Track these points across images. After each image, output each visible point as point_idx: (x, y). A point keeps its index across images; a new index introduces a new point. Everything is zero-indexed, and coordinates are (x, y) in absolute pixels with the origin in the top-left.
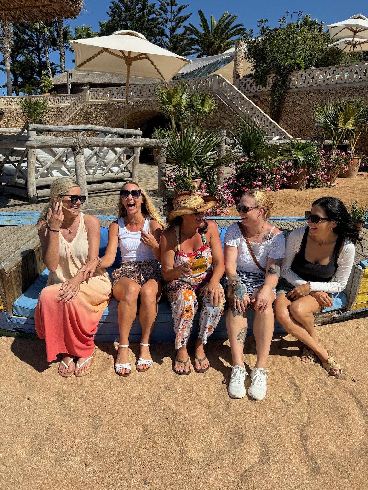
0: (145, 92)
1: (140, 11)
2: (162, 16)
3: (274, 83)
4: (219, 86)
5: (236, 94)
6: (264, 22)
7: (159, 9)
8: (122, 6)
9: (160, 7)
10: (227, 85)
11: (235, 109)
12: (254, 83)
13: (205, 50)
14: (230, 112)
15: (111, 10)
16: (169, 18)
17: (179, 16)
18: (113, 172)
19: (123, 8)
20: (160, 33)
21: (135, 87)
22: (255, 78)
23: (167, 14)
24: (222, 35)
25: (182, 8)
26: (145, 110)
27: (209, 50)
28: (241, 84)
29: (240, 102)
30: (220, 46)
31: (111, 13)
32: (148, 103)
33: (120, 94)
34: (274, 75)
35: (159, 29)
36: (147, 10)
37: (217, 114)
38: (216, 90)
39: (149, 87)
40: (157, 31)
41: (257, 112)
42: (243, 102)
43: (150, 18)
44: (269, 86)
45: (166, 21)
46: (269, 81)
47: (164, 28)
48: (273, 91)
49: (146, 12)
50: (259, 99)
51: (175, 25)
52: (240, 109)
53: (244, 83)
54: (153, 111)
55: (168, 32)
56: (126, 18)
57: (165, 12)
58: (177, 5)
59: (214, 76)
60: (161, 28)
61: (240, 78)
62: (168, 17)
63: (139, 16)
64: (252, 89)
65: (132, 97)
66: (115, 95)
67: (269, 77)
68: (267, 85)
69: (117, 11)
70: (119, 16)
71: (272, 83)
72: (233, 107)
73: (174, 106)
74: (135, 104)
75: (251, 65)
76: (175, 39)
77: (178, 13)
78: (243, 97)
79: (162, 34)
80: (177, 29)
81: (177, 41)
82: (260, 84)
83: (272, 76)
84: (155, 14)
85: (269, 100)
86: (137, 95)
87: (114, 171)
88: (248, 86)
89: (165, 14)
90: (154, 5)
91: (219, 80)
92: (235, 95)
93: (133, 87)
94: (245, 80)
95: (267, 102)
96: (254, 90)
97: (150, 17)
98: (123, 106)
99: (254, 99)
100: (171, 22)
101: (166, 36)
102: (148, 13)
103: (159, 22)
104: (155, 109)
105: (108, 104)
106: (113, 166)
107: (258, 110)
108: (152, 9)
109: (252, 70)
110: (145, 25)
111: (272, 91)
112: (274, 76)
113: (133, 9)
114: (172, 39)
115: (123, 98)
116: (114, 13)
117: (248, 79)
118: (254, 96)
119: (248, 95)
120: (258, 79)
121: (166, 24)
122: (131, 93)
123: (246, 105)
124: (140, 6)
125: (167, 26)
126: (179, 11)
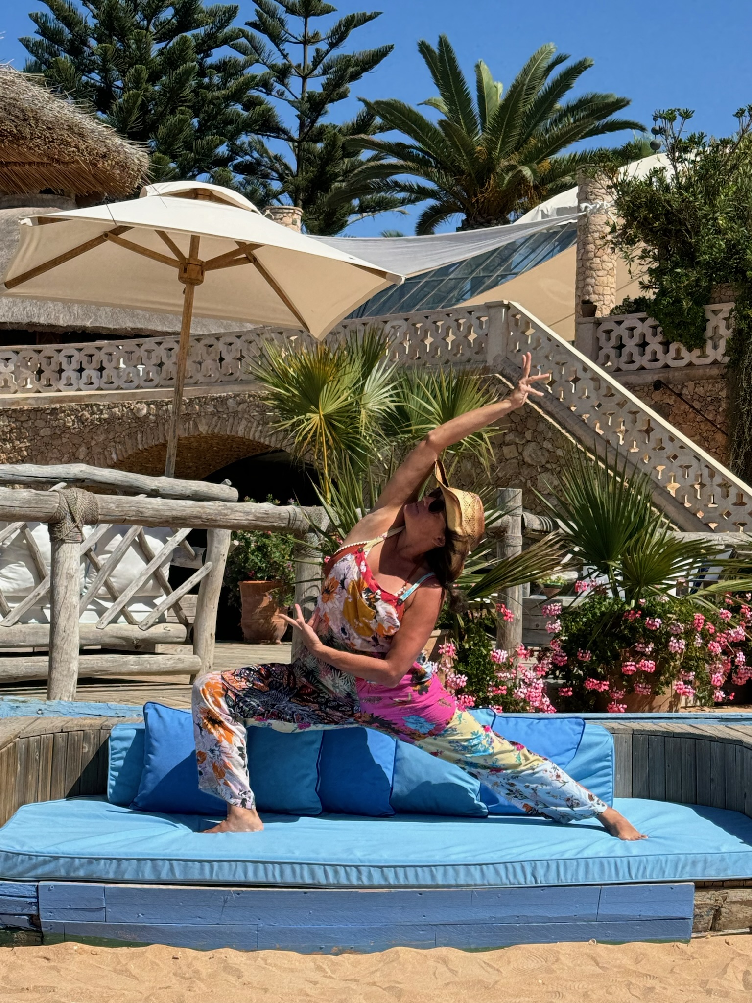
0: (200, 363)
1: (165, 35)
2: (265, 55)
3: (734, 336)
4: (512, 347)
5: (581, 374)
6: (679, 119)
7: (253, 25)
8: (88, 16)
9: (254, 18)
10: (543, 340)
11: (580, 432)
12: (655, 334)
13: (455, 195)
14: (560, 442)
15: (36, 27)
16: (294, 64)
17: (335, 54)
18: (131, 621)
19: (92, 23)
20: (256, 122)
21: (159, 344)
22: (656, 318)
23: (286, 47)
24: (530, 135)
25: (352, 22)
26: (200, 438)
27: (473, 193)
28: (603, 337)
29: (599, 406)
30: (520, 179)
31: (39, 38)
32: (210, 409)
33: (90, 372)
34: (732, 305)
35: (250, 105)
36: (201, 31)
37: (506, 450)
38: (500, 360)
39: (221, 346)
40: (239, 115)
41: (666, 444)
42: (610, 405)
43: (209, 61)
44: (715, 347)
45: (282, 74)
46: (716, 328)
47: (271, 101)
48: (734, 365)
49: (196, 37)
50: (680, 395)
51: (319, 90)
52: (601, 432)
53: (613, 335)
54: (233, 439)
55: (289, 118)
56: (105, 60)
57: (276, 39)
58: (328, 10)
59: (489, 306)
60: (261, 103)
61: (598, 314)
62: (290, 58)
63: (161, 53)
64: (648, 356)
65: (142, 383)
66: (70, 372)
67: (715, 312)
68: (709, 344)
69: (67, 34)
70: (75, 49)
71: (726, 333)
72: (570, 423)
73: (328, 418)
74: (153, 412)
75: (641, 269)
76: (320, 146)
77: (332, 45)
78: (610, 387)
79: (263, 125)
80: (329, 107)
81: (329, 153)
82: (680, 338)
83: (727, 308)
84: (235, 47)
85: (718, 400)
86: (164, 375)
87: (137, 617)
88: (631, 345)
89: (277, 45)
90: (231, 13)
91: (512, 323)
92: (576, 380)
93: (149, 343)
94: (619, 323)
95: (711, 408)
96: (657, 360)
97: (208, 56)
98: (100, 420)
99: (657, 396)
100: (304, 78)
101: (278, 131)
102: (204, 42)
103: (253, 78)
104: (241, 431)
105: (36, 411)
106: (134, 600)
107: (672, 438)
108: (223, 25)
109: (645, 287)
110: (187, 91)
111: (727, 366)
112: (732, 311)
113: (139, 27)
114: (305, 145)
115: (103, 386)
116: (49, 39)
117: (632, 320)
118: (658, 385)
119: (632, 379)
120: (668, 320)
121: (278, 87)
122: (140, 368)
123: (623, 415)
124: (168, 14)
125: (287, 93)
126: (339, 36)
